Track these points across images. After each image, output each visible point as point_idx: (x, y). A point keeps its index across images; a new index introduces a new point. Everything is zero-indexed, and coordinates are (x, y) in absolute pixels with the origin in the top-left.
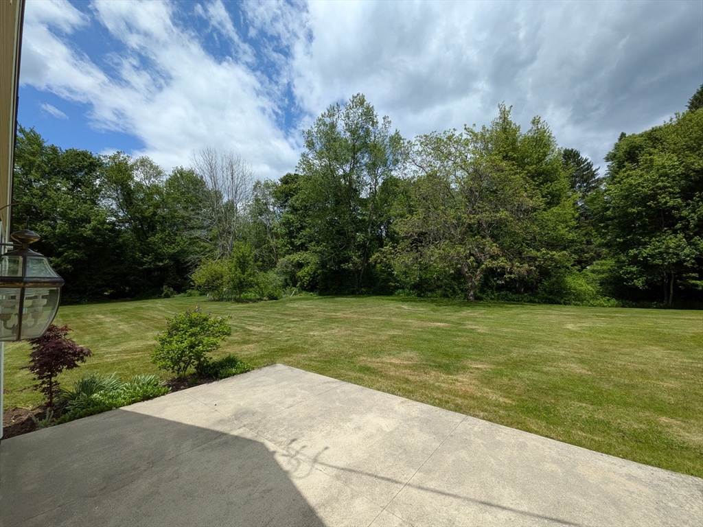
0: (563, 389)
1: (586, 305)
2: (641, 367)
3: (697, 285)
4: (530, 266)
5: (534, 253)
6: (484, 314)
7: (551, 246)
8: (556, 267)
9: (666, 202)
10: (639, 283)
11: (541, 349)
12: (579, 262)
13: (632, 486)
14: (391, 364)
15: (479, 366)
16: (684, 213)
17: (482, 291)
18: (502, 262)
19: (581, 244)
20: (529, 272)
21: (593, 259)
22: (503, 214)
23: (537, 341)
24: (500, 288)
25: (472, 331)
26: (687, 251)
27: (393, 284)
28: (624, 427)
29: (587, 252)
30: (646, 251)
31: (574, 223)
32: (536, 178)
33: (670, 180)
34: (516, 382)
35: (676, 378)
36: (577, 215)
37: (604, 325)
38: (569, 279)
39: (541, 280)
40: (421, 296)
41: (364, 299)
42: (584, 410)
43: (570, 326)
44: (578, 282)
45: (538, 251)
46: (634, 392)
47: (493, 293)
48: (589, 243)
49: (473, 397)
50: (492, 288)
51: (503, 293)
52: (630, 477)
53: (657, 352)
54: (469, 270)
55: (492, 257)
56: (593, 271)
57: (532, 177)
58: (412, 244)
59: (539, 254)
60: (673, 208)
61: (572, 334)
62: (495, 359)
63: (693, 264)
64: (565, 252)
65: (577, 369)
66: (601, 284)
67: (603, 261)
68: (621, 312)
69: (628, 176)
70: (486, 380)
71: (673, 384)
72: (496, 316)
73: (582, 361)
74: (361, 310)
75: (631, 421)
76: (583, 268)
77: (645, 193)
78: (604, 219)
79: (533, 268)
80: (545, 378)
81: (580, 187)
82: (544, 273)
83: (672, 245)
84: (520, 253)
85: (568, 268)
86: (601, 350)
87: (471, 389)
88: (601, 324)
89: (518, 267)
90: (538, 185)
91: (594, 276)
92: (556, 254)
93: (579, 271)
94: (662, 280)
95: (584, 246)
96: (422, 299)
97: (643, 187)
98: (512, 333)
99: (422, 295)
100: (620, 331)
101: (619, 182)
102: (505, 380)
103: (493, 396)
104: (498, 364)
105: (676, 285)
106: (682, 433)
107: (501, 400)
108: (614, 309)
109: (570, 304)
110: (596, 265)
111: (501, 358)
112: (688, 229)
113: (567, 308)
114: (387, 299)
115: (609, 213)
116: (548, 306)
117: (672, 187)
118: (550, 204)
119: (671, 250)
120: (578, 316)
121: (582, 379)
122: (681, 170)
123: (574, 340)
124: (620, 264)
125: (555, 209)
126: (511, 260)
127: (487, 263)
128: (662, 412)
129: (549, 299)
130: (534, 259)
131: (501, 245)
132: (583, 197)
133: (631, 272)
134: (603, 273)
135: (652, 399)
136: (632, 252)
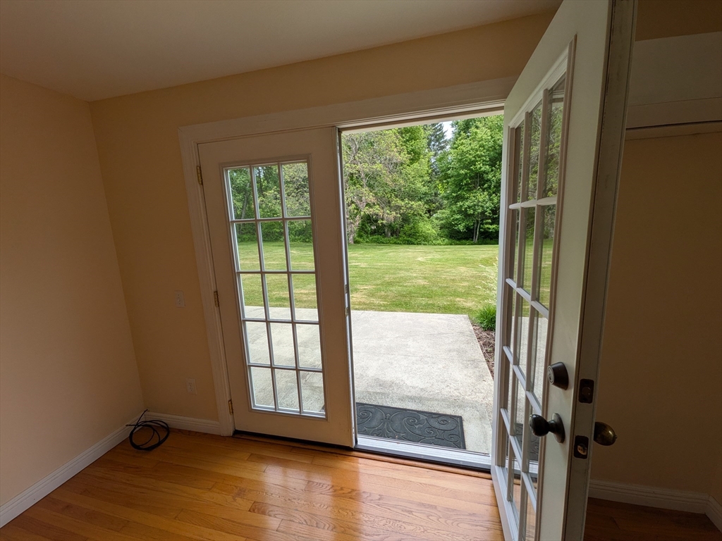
0: (414, 293)
1: (431, 244)
2: (452, 278)
3: (490, 229)
4: (397, 213)
5: (400, 203)
6: (363, 254)
7: (412, 198)
8: (414, 214)
9: (481, 168)
10: (461, 227)
11: (402, 274)
12: (429, 211)
13: (439, 321)
14: (301, 293)
15: (366, 288)
16: (490, 176)
17: (360, 236)
18: (376, 210)
19: (431, 196)
20: (395, 218)
21: (438, 208)
22: (378, 166)
23: (401, 269)
24: (374, 232)
25: (356, 266)
26: (488, 205)
27: (278, 230)
28: (441, 305)
29: (434, 203)
30: (467, 204)
31: (427, 178)
32: (404, 135)
33: (485, 151)
34: (389, 293)
35: (468, 281)
36: (430, 171)
37: (439, 257)
38: (421, 224)
39: (403, 226)
40: (306, 242)
41: (249, 246)
42: (424, 301)
43: (420, 259)
44: (428, 227)
45: (403, 200)
46: (448, 289)
47: (367, 237)
48: (436, 195)
49: (365, 304)
50: (367, 233)
51: (375, 237)
52: (439, 319)
53: (463, 269)
54: (351, 216)
55: (368, 205)
56: (437, 219)
57: (401, 133)
58: (297, 189)
59: (403, 203)
60: (484, 172)
61: (421, 263)
62: (375, 282)
63: (490, 213)
64: (420, 202)
65: (422, 282)
66: (441, 228)
67: (444, 211)
68: (449, 248)
69: (462, 144)
70: (372, 295)
71: (466, 284)
72: (372, 255)
73: (425, 278)
74: (249, 257)
75: (443, 302)
76: (431, 216)
77: (470, 159)
78: (447, 177)
79: (399, 215)
80: (405, 289)
81: (434, 145)
82: (406, 219)
83: (481, 200)
84: (389, 202)
85: (421, 215)
86: (436, 271)
87: (363, 300)
88: (437, 256)
89: (388, 214)
90: (405, 142)
91: (437, 222)
92: (415, 204)
93: (428, 218)
94: (473, 225)
95: (433, 197)
96: (308, 244)
97: (470, 154)
98: (384, 266)
99: (307, 240)
100: (447, 260)
101: (456, 148)
102: (383, 293)
103: (377, 302)
104: (377, 285)
105: (480, 228)
106: (464, 303)
107: (381, 303)
108: (446, 246)
109: (420, 244)
110: (439, 214)
111: (379, 282)
112: (490, 189)
113: (419, 247)
114: (273, 246)
115: (449, 172)
116: (407, 246)
117: (485, 156)
118: (413, 161)
119: (480, 204)
120: (424, 252)
121: (424, 287)
122: (491, 144)
123: (422, 267)
124: (453, 212)
125: (416, 165)
126: (383, 208)
127: (366, 211)
128: (458, 296)
129: (408, 241)
130: (399, 208)
131: (376, 194)
132: (435, 155)
133: (457, 219)
134: (442, 220)
135: (455, 292)
136: (459, 204)
